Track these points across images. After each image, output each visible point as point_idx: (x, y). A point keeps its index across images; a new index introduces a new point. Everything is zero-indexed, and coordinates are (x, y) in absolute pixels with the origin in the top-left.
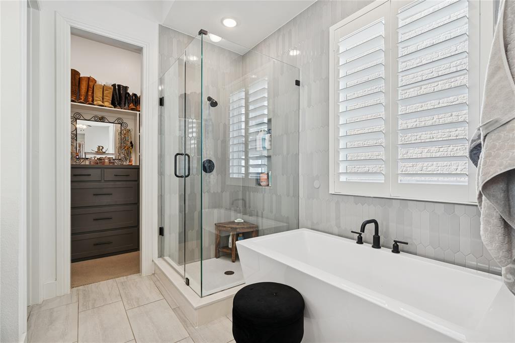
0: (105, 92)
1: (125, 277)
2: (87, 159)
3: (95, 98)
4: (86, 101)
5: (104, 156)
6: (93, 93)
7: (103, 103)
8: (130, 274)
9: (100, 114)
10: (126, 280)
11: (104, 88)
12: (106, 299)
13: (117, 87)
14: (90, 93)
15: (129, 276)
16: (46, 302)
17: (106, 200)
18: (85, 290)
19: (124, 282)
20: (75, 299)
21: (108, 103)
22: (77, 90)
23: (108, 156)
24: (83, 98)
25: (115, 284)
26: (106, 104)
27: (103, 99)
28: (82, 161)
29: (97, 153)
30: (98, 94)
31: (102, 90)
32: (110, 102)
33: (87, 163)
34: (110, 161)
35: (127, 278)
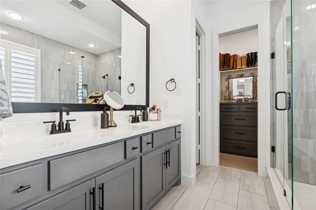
0: (242, 60)
1: (247, 171)
2: (233, 99)
3: (237, 65)
4: (233, 68)
5: (242, 97)
6: (236, 63)
7: (241, 66)
8: (251, 171)
9: (240, 73)
10: (247, 173)
11: (242, 58)
12: (232, 178)
13: (250, 55)
14: (235, 63)
15: (250, 172)
16: (209, 166)
17: (241, 123)
18: (225, 169)
19: (245, 173)
20: (219, 171)
21: (244, 66)
22: (229, 64)
23: (245, 97)
24: (231, 67)
25: (240, 172)
26: (243, 67)
27: (242, 64)
28: (231, 101)
29: (239, 96)
30: (239, 62)
31: (241, 59)
32: (246, 65)
33: (233, 101)
34: (245, 100)
35: (248, 172)
